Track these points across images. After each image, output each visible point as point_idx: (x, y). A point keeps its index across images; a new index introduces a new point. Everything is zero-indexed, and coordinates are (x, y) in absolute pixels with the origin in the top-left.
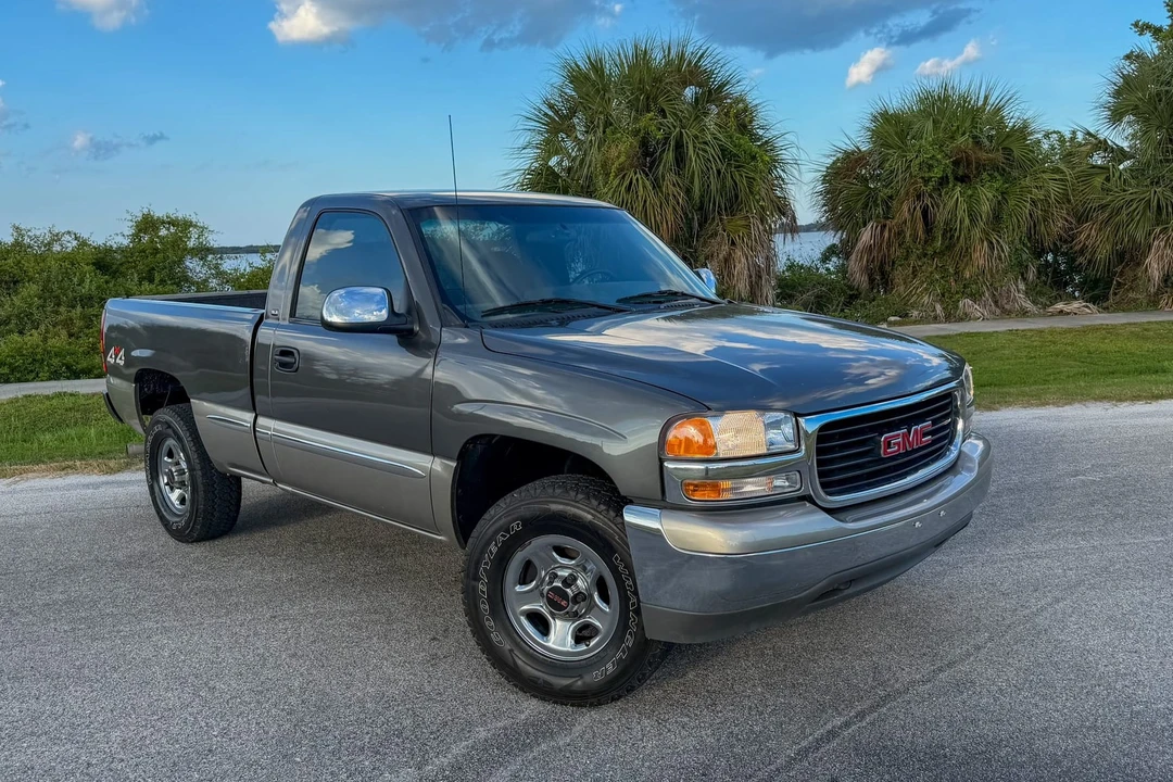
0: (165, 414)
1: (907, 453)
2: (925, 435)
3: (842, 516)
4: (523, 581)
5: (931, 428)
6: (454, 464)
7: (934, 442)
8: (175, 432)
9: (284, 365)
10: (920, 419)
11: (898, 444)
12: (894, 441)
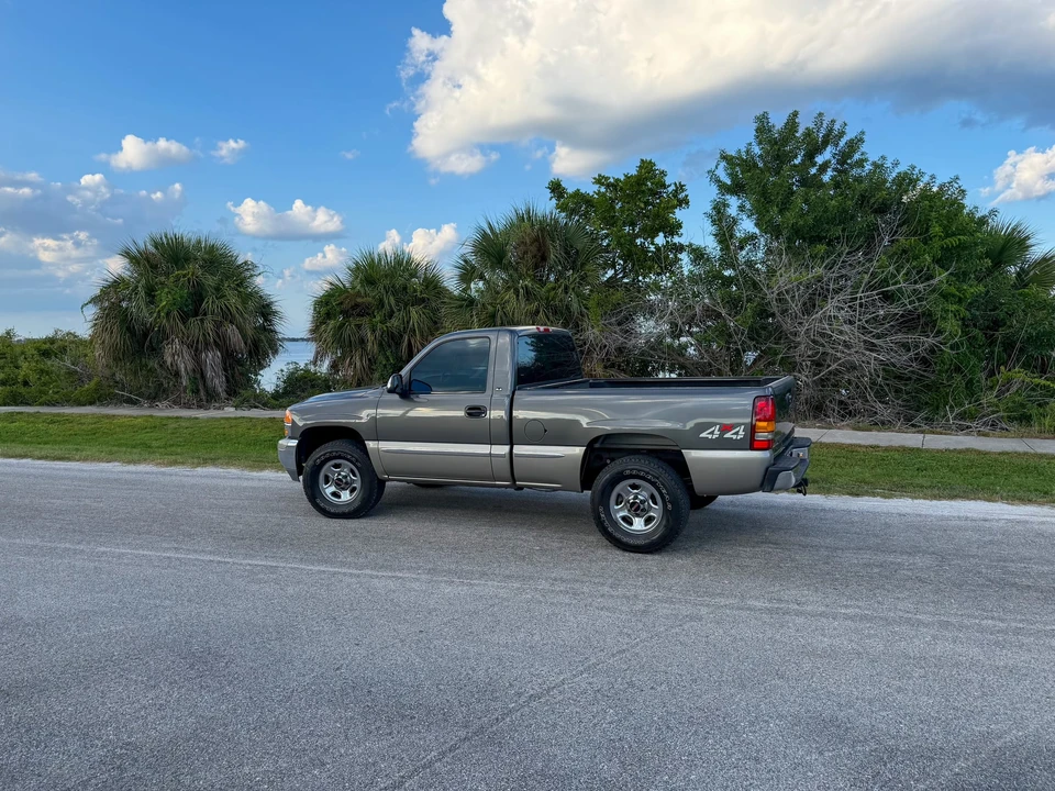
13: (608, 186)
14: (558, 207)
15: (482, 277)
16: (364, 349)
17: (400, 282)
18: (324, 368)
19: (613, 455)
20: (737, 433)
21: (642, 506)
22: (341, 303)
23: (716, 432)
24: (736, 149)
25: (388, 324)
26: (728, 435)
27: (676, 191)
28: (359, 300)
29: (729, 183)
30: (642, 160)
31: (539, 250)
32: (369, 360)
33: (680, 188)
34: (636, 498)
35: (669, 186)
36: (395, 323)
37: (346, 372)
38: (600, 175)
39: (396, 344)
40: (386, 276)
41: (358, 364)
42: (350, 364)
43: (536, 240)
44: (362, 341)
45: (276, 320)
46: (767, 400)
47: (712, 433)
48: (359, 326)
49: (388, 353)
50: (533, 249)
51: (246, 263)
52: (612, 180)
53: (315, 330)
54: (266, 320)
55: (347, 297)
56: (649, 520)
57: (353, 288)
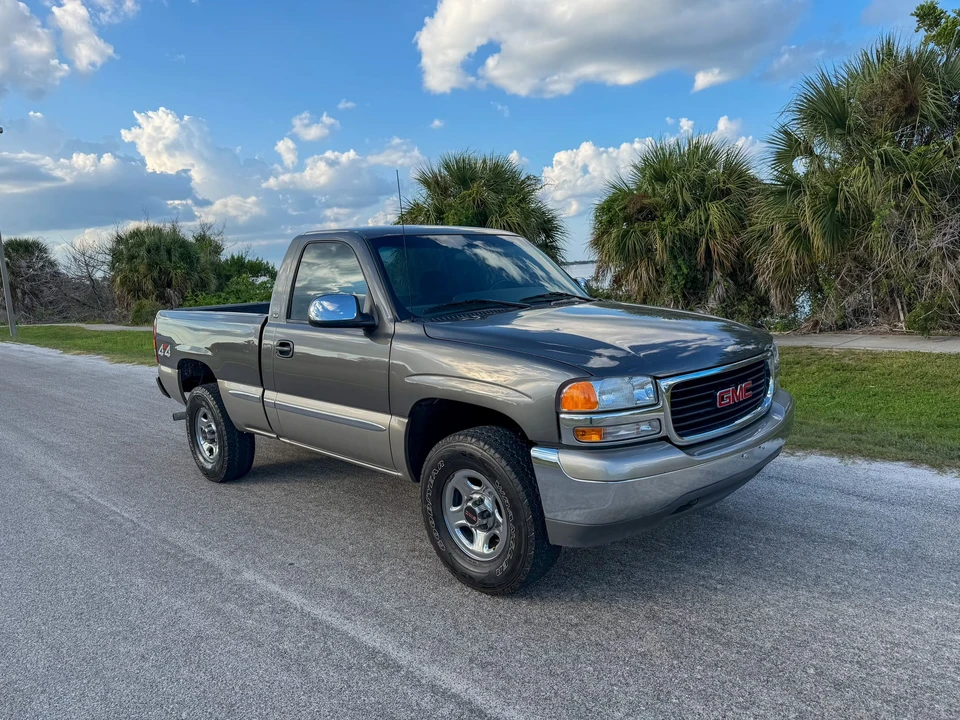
0: (199, 391)
1: (736, 404)
2: (747, 391)
3: (691, 451)
4: (455, 504)
5: (751, 385)
6: (406, 421)
7: (754, 396)
8: (208, 404)
9: (282, 352)
10: (743, 379)
11: (729, 397)
12: (727, 396)
15: (809, 152)
16: (651, 259)
17: (694, 174)
18: (606, 284)
22: (625, 208)
25: (681, 227)
28: (646, 201)
31: (904, 98)
32: (657, 271)
36: (689, 223)
37: (630, 286)
39: (690, 249)
40: (679, 169)
41: (644, 275)
42: (635, 277)
43: (902, 85)
44: (650, 250)
45: (558, 236)
48: (645, 233)
49: (680, 262)
50: (896, 99)
51: (528, 178)
53: (597, 242)
54: (548, 236)
55: (632, 200)
57: (639, 188)
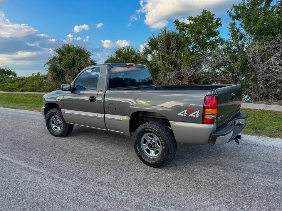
13: (192, 20)
14: (177, 29)
19: (148, 120)
20: (195, 114)
21: (153, 146)
23: (186, 113)
24: (239, 3)
26: (191, 115)
27: (217, 21)
28: (116, 62)
29: (235, 15)
30: (204, 10)
31: (168, 43)
33: (219, 19)
34: (151, 141)
35: (215, 19)
38: (190, 17)
40: (124, 54)
43: (167, 39)
46: (213, 97)
47: (183, 113)
51: (88, 52)
52: (194, 18)
55: (113, 61)
56: (157, 152)
57: (115, 58)
